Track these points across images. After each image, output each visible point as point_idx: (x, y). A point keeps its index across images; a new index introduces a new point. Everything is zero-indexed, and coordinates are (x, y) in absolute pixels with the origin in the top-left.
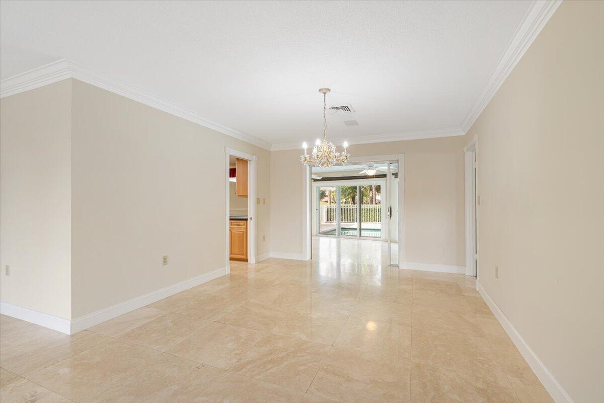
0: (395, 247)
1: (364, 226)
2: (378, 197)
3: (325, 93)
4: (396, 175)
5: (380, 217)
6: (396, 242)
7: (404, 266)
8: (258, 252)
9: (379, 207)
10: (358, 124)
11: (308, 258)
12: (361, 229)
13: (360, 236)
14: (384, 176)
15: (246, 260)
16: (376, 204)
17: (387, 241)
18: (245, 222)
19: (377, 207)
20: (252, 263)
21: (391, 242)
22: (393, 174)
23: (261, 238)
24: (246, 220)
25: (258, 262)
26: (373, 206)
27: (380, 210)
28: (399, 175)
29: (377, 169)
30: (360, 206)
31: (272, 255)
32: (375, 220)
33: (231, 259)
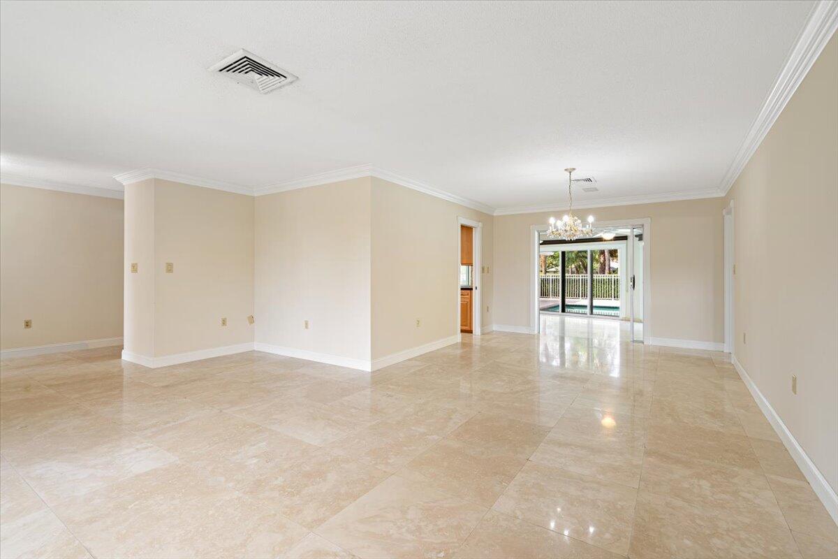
0: (639, 327)
1: (596, 302)
2: (614, 264)
3: (570, 172)
4: (640, 237)
5: (616, 291)
6: (641, 322)
7: (651, 342)
8: (483, 325)
9: (616, 278)
10: (597, 190)
11: (536, 332)
12: (592, 307)
13: (592, 313)
14: (625, 238)
15: (471, 332)
16: (610, 273)
17: (629, 320)
18: (469, 291)
19: (613, 278)
20: (477, 334)
21: (634, 321)
22: (636, 236)
23: (485, 309)
24: (472, 289)
25: (483, 334)
26: (606, 276)
27: (616, 282)
28: (644, 237)
29: (616, 232)
30: (592, 276)
31: (495, 328)
32: (609, 296)
33: (462, 331)
